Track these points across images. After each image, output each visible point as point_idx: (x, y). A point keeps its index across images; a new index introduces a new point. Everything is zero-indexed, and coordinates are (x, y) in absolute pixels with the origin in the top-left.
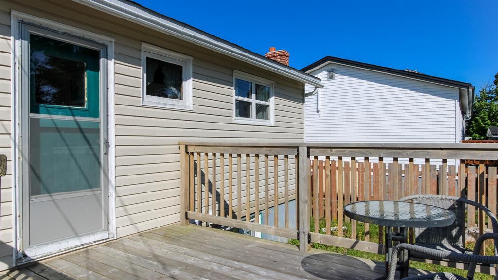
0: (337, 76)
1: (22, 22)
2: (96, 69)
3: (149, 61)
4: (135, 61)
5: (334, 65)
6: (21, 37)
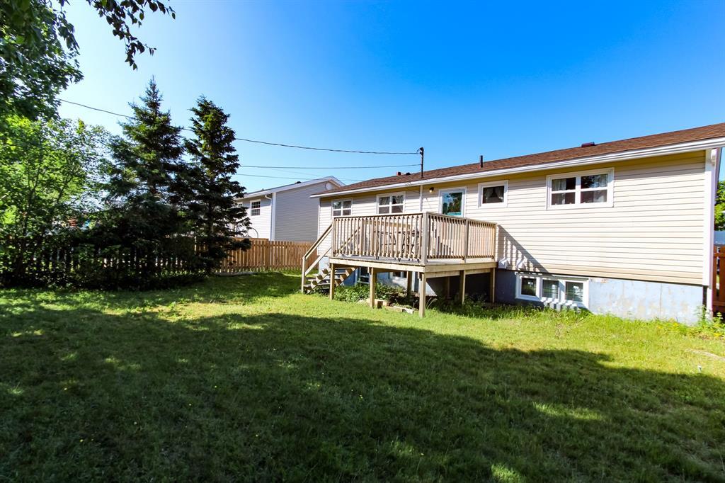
1: (442, 192)
3: (486, 189)
6: (441, 195)
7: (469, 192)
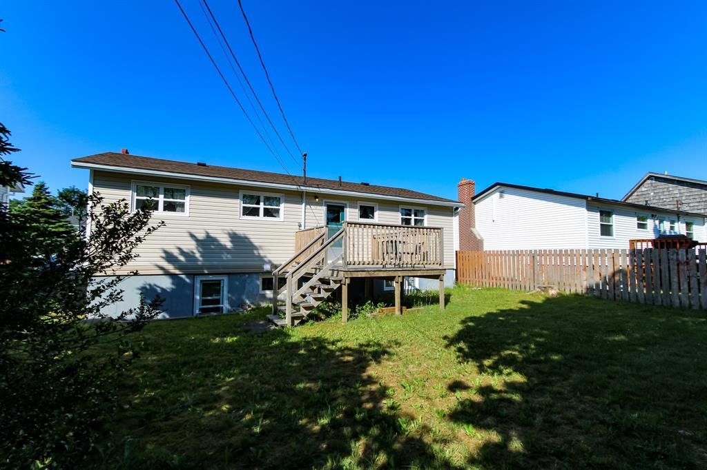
0: (505, 195)
1: (326, 202)
2: (343, 211)
3: (361, 207)
4: (356, 208)
5: (503, 188)
6: (325, 206)
7: (351, 207)
